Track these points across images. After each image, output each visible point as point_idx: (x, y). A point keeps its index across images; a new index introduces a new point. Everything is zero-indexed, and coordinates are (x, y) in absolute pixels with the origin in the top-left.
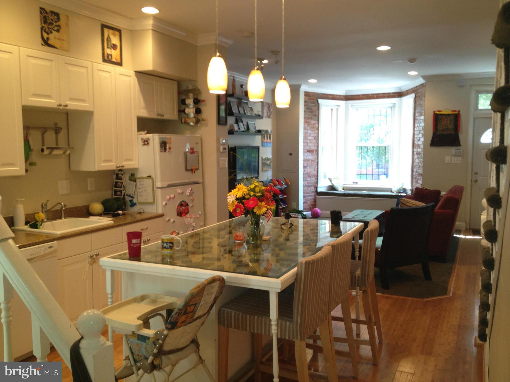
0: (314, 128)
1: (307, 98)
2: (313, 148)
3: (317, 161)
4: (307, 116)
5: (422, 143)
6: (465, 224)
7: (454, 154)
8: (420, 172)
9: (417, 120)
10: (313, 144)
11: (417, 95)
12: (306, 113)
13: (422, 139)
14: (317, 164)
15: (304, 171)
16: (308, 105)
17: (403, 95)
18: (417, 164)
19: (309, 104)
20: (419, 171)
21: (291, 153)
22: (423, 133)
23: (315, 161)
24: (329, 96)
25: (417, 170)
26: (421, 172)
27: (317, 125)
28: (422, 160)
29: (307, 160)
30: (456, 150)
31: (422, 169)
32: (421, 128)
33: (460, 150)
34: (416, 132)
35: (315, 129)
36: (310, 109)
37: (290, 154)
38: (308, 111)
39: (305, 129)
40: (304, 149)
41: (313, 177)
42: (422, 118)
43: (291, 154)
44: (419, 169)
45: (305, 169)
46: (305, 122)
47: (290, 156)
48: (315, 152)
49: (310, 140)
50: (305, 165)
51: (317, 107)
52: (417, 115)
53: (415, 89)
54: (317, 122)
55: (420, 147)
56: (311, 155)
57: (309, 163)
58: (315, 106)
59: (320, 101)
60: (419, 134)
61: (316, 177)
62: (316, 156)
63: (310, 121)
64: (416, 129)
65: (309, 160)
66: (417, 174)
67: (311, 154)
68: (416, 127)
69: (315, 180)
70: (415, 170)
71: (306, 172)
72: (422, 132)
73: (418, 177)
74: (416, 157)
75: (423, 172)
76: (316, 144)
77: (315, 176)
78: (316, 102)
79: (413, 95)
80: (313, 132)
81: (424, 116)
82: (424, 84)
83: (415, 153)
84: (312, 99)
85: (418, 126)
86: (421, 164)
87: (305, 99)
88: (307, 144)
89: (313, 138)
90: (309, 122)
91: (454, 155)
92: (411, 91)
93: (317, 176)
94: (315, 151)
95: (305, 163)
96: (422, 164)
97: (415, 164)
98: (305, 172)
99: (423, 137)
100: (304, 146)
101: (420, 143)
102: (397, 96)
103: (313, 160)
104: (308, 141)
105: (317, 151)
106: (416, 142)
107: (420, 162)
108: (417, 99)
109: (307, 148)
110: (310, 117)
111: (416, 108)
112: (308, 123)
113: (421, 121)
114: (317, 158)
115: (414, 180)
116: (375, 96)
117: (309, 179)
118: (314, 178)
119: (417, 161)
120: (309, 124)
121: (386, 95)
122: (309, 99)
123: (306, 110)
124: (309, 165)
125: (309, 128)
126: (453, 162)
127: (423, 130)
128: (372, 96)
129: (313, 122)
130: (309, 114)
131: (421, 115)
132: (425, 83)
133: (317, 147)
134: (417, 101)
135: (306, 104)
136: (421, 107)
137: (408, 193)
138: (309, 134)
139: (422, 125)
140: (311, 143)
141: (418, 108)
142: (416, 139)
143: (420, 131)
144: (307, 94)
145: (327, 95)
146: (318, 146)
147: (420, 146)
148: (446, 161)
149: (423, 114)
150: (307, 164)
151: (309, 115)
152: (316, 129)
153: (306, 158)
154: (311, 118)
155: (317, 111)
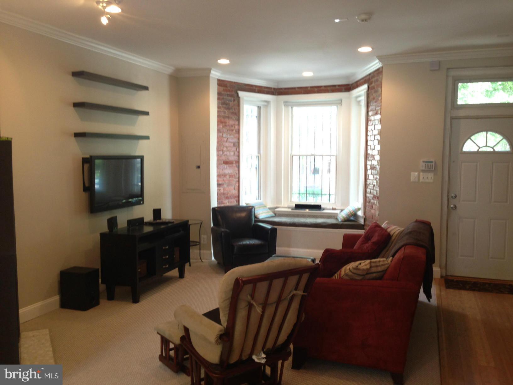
0: (232, 130)
1: (222, 88)
2: (233, 158)
3: (238, 176)
4: (222, 114)
5: (378, 153)
6: (440, 270)
7: (424, 169)
8: (375, 194)
9: (370, 120)
10: (232, 153)
11: (370, 86)
12: (220, 110)
13: (378, 147)
14: (238, 180)
15: (219, 190)
16: (223, 98)
17: (352, 88)
18: (372, 183)
19: (225, 97)
20: (373, 192)
21: (199, 165)
22: (379, 139)
23: (235, 175)
24: (254, 88)
25: (372, 191)
26: (377, 193)
27: (237, 127)
28: (378, 177)
29: (223, 175)
30: (426, 164)
31: (378, 189)
32: (376, 132)
33: (431, 164)
34: (369, 138)
35: (234, 131)
36: (227, 104)
37: (197, 167)
38: (223, 107)
39: (219, 131)
40: (218, 160)
41: (231, 199)
42: (378, 117)
43: (199, 167)
44: (374, 189)
45: (219, 187)
46: (219, 122)
47: (198, 170)
48: (235, 164)
49: (227, 147)
50: (221, 182)
51: (236, 102)
52: (370, 113)
53: (368, 77)
54: (237, 123)
55: (375, 159)
56: (228, 168)
57: (225, 179)
58: (234, 101)
59: (241, 94)
60: (373, 140)
61: (237, 199)
62: (237, 169)
63: (227, 120)
64: (369, 133)
65: (226, 175)
66: (372, 196)
67: (230, 167)
68: (370, 131)
69: (236, 203)
70: (368, 190)
71: (222, 191)
72: (378, 137)
73: (372, 201)
74: (369, 172)
75: (379, 194)
76: (236, 153)
77: (236, 197)
78: (236, 95)
79: (365, 86)
80: (232, 136)
81: (380, 114)
82: (380, 70)
83: (368, 167)
84: (229, 91)
85: (373, 129)
86: (377, 182)
87: (218, 89)
88: (223, 153)
89: (232, 145)
90: (225, 123)
91: (423, 171)
92: (362, 81)
93: (239, 197)
94: (234, 162)
95: (220, 179)
96: (379, 182)
97: (369, 182)
98: (220, 192)
99: (380, 144)
100: (218, 155)
101: (375, 152)
102: (344, 90)
103: (232, 174)
104: (225, 149)
105: (238, 162)
106: (369, 152)
107: (376, 180)
108: (370, 91)
109: (224, 158)
110: (227, 115)
111: (369, 105)
112: (223, 124)
113: (377, 122)
114: (237, 172)
115: (368, 204)
116: (316, 89)
117: (227, 201)
118: (234, 200)
119: (371, 177)
120: (225, 126)
121: (329, 88)
122: (224, 90)
123: (221, 105)
124: (227, 182)
125: (225, 130)
126: (421, 180)
127: (378, 134)
128: (312, 89)
129: (231, 122)
130: (226, 111)
131: (377, 114)
132: (382, 67)
133: (237, 158)
134: (370, 95)
135: (221, 97)
136: (376, 102)
137: (359, 221)
138: (225, 139)
139: (379, 127)
140: (228, 151)
141: (371, 104)
142: (369, 148)
143: (375, 135)
144: (221, 83)
145: (252, 86)
146: (239, 156)
147: (375, 156)
148: (412, 179)
149: (379, 112)
150: (224, 181)
151: (225, 113)
152: (236, 131)
153: (221, 172)
154: (228, 117)
155: (237, 108)
